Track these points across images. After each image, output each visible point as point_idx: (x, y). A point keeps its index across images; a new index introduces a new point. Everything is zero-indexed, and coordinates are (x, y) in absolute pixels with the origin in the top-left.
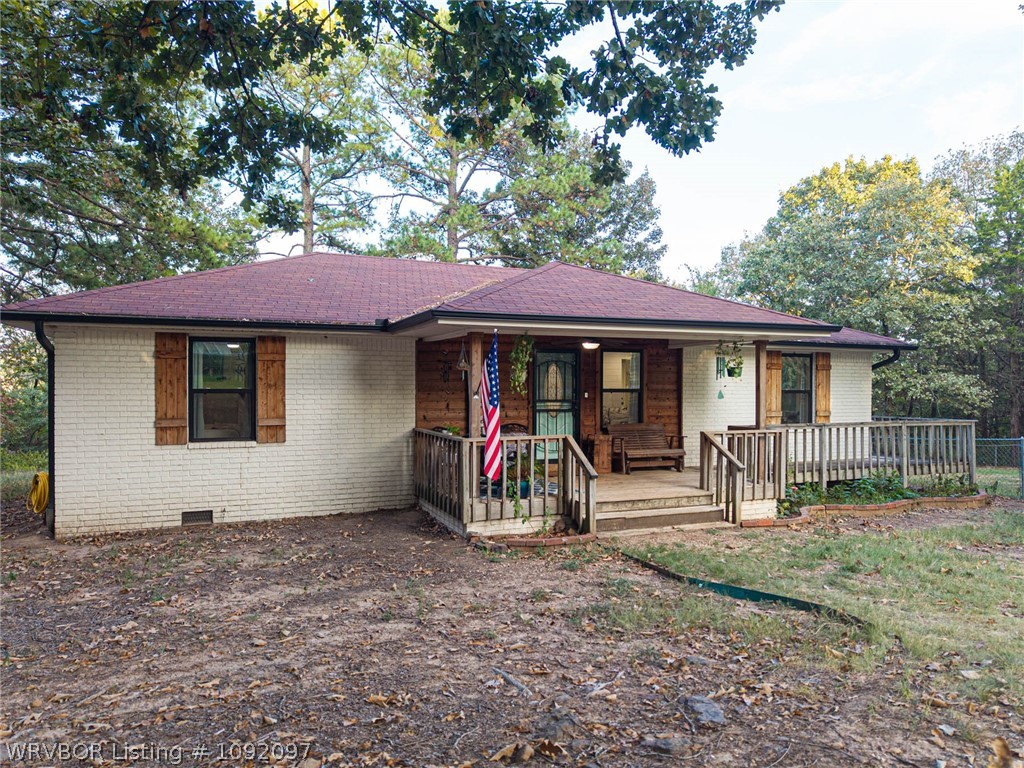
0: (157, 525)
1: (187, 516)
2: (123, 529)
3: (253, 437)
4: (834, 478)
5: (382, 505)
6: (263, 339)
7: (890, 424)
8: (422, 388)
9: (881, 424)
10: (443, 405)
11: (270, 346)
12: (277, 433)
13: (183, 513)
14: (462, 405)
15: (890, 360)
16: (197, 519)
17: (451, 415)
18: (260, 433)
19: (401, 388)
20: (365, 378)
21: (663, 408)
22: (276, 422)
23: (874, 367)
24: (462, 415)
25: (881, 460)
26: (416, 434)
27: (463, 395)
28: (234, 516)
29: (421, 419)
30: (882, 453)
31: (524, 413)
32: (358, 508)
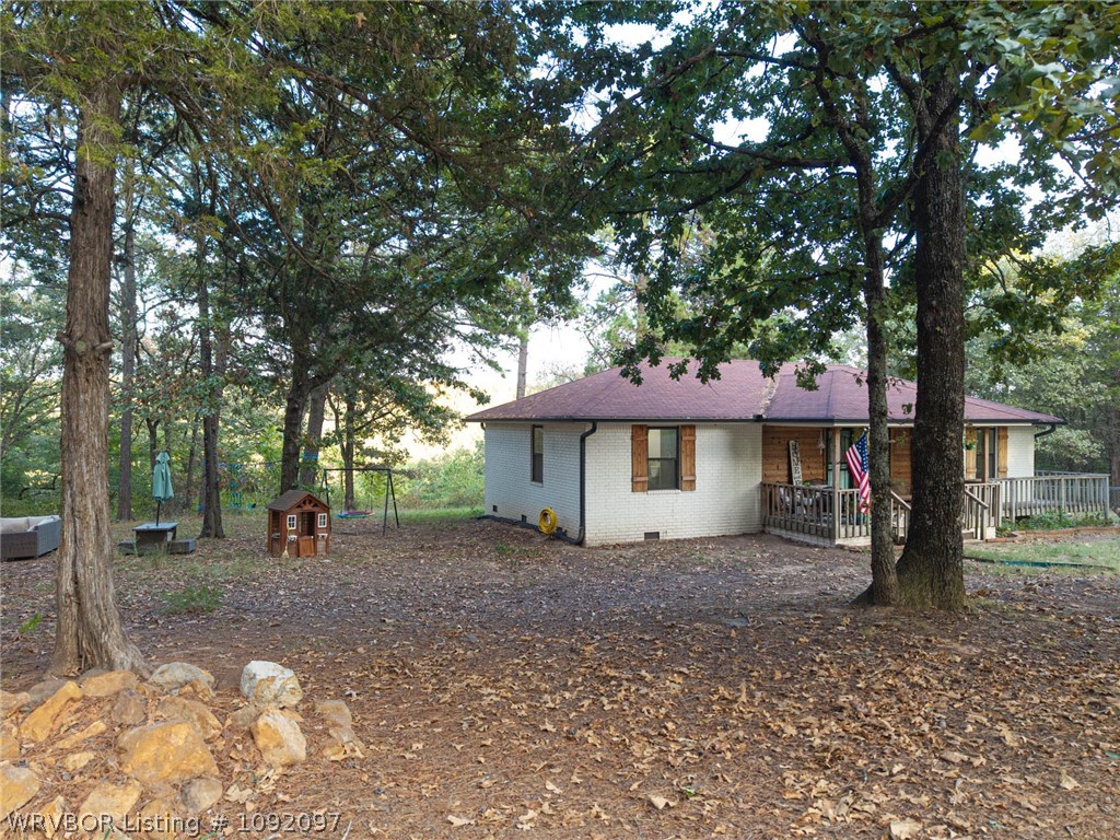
0: (633, 540)
1: (647, 535)
2: (621, 541)
3: (677, 487)
4: (1019, 515)
5: (745, 531)
6: (683, 427)
7: (1048, 478)
8: (765, 457)
9: (1043, 478)
10: (775, 467)
11: (688, 431)
12: (692, 484)
13: (646, 534)
14: (786, 467)
15: (1049, 432)
16: (652, 536)
17: (779, 473)
18: (684, 485)
19: (754, 456)
20: (735, 450)
21: (903, 467)
22: (692, 478)
23: (1036, 436)
24: (786, 473)
25: (1048, 502)
26: (763, 485)
27: (786, 461)
28: (671, 536)
29: (764, 476)
30: (1049, 498)
31: (821, 471)
32: (734, 531)
